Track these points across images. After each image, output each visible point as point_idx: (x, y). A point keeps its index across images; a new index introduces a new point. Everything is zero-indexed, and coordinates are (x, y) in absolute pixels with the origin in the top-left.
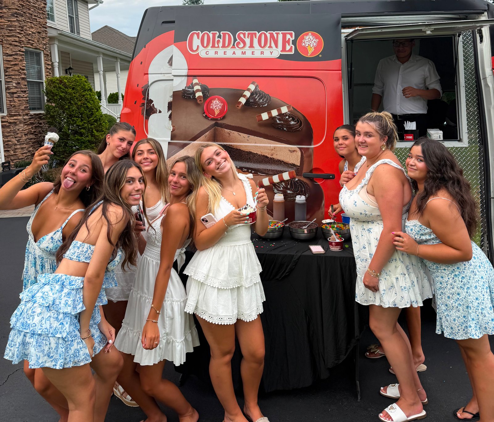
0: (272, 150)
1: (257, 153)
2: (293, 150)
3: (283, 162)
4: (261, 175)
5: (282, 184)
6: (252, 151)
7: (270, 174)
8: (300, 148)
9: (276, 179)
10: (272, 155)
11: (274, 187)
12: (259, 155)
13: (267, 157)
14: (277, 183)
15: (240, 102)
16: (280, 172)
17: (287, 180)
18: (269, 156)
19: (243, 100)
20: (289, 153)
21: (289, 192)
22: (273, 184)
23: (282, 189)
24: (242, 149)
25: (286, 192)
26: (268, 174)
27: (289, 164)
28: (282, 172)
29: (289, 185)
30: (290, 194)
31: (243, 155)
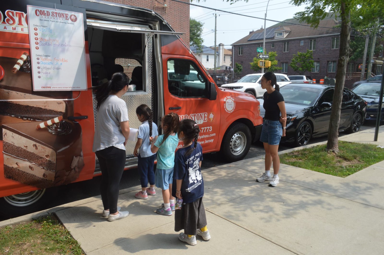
0: (45, 103)
1: (34, 106)
2: (60, 102)
3: (53, 111)
4: (38, 121)
5: (54, 126)
6: (30, 105)
7: (45, 120)
8: (64, 101)
9: (49, 122)
10: (45, 107)
11: (48, 128)
12: (35, 107)
13: (41, 108)
14: (51, 125)
15: (15, 69)
16: (52, 118)
17: (58, 123)
18: (43, 108)
19: (17, 67)
20: (58, 105)
21: (59, 130)
22: (48, 127)
23: (54, 129)
24: (21, 104)
25: (57, 130)
26: (43, 120)
27: (58, 112)
28: (53, 118)
29: (59, 126)
30: (59, 131)
31: (22, 108)
